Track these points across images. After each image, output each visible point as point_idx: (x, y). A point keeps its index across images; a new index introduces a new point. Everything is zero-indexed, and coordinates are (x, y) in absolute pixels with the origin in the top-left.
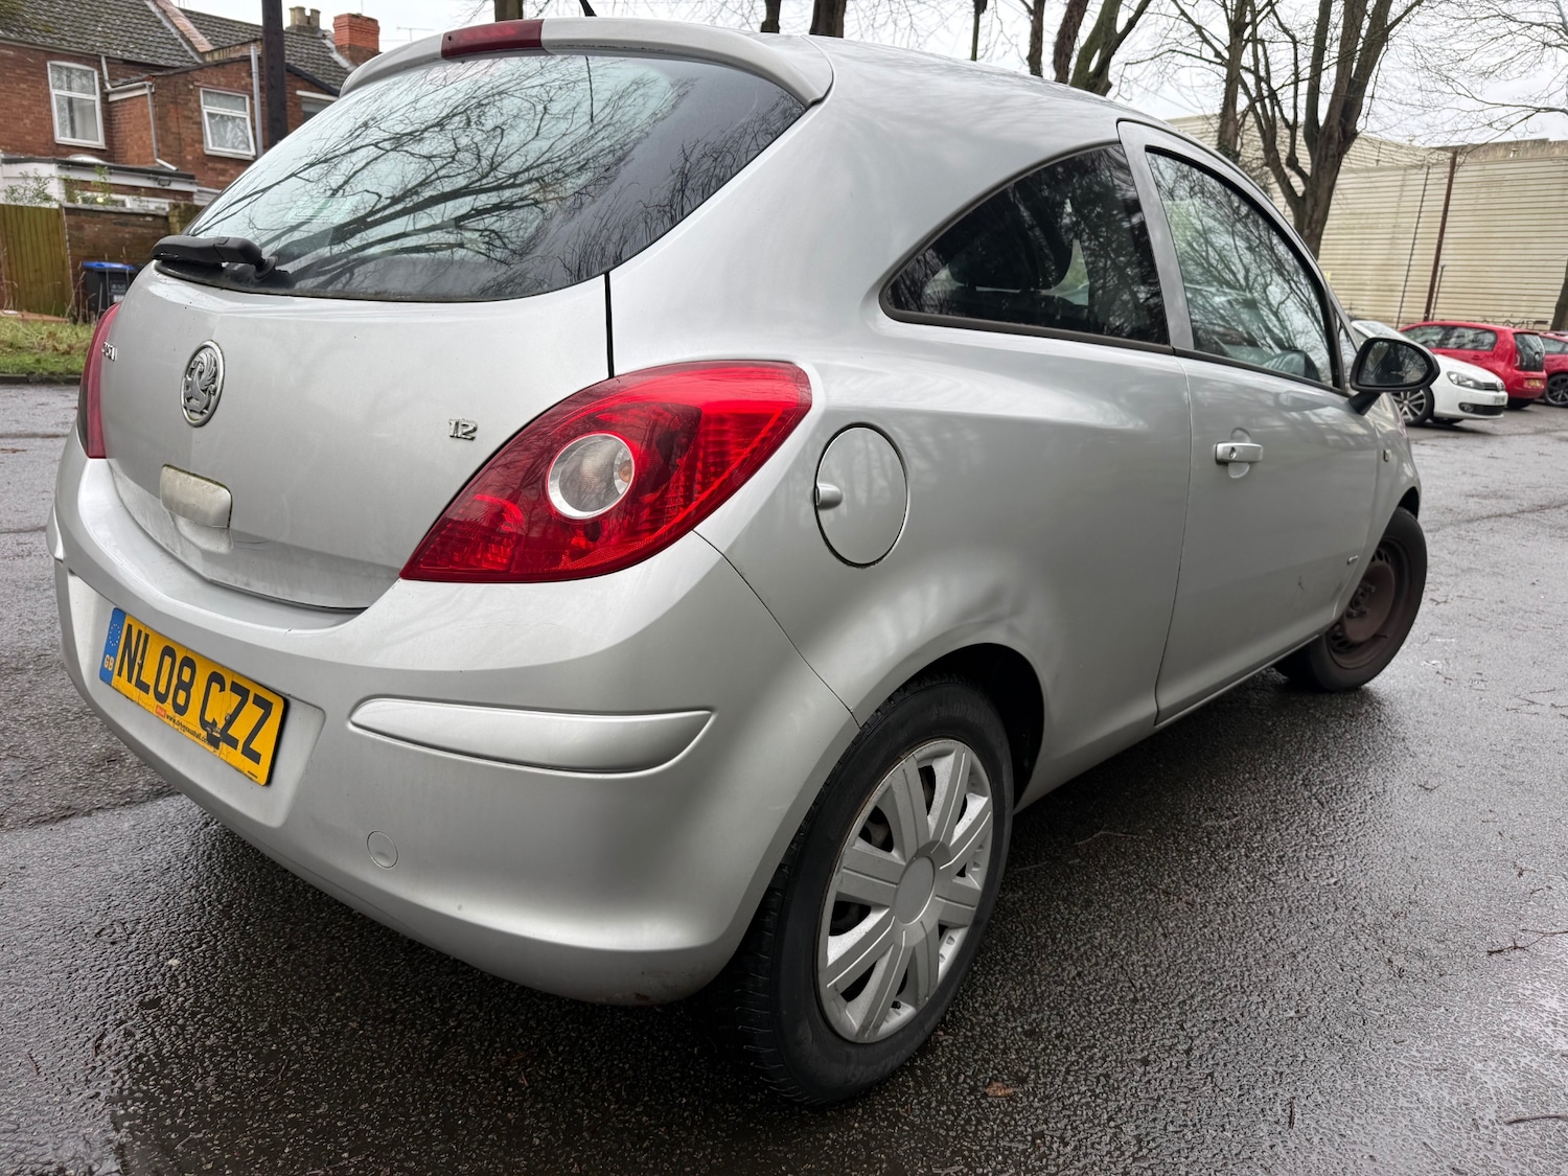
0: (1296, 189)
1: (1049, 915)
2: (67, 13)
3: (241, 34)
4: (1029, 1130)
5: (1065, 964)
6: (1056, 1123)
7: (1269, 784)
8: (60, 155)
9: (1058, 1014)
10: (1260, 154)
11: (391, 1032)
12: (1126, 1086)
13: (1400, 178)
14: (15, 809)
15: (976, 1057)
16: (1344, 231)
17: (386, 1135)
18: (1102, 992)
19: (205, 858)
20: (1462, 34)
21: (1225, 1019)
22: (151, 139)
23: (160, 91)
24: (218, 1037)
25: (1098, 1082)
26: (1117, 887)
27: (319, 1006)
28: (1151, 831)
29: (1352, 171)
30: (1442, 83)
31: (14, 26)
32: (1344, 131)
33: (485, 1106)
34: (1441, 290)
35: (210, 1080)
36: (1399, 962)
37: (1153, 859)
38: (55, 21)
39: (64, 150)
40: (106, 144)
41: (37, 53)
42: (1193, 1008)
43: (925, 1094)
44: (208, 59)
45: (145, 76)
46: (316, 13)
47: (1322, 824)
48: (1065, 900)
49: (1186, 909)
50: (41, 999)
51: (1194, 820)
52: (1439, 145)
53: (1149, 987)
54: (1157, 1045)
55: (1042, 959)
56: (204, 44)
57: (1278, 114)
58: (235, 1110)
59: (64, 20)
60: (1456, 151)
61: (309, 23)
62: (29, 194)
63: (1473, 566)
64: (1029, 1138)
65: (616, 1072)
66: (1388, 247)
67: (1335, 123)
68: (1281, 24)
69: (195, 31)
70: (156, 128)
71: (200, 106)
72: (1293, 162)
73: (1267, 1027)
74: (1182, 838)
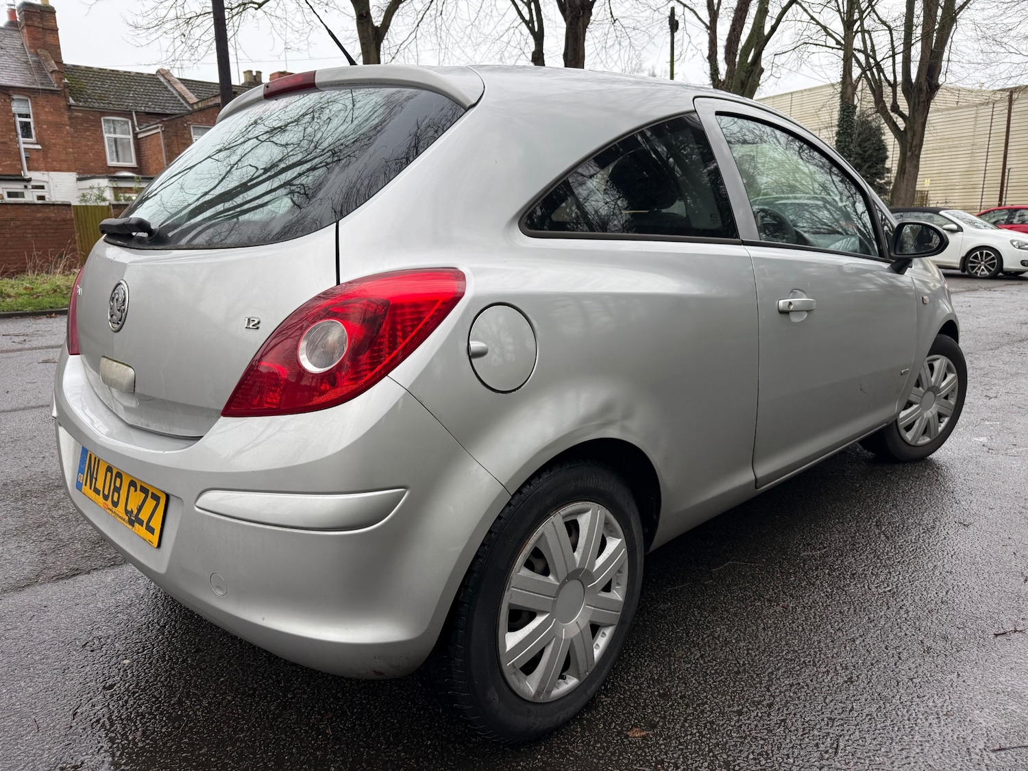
0: (899, 126)
1: (687, 618)
2: (112, 87)
3: (215, 90)
4: (654, 759)
5: (693, 650)
6: (672, 754)
7: (851, 526)
8: (110, 173)
9: (684, 683)
10: (873, 105)
11: (251, 702)
12: (724, 729)
13: (974, 112)
14: (46, 571)
15: (624, 712)
16: (937, 151)
17: (240, 766)
18: (716, 668)
19: (153, 597)
20: (1009, 13)
21: (799, 684)
22: (162, 159)
23: (167, 129)
24: (147, 707)
25: (705, 727)
26: (735, 598)
27: (210, 687)
28: (764, 560)
29: (938, 110)
30: (998, 47)
31: (82, 98)
32: (930, 85)
33: (303, 747)
34: (1009, 185)
35: (139, 733)
36: (928, 643)
37: (763, 578)
38: (105, 92)
39: (113, 170)
40: (137, 164)
41: (96, 113)
42: (778, 677)
43: (587, 736)
44: (195, 107)
45: (158, 121)
46: (259, 73)
47: (886, 551)
48: (698, 607)
49: (782, 611)
50: (45, 686)
51: (796, 551)
52: (999, 88)
53: (749, 664)
54: (749, 701)
55: (678, 647)
56: (192, 98)
57: (883, 78)
58: (151, 752)
59: (110, 92)
60: (1012, 91)
61: (255, 80)
62: (93, 198)
63: (1019, 371)
64: (653, 764)
65: (388, 725)
66: (969, 159)
67: (923, 80)
68: (879, 19)
69: (187, 91)
70: (166, 152)
71: (191, 136)
72: (895, 108)
73: (828, 688)
74: (785, 564)
